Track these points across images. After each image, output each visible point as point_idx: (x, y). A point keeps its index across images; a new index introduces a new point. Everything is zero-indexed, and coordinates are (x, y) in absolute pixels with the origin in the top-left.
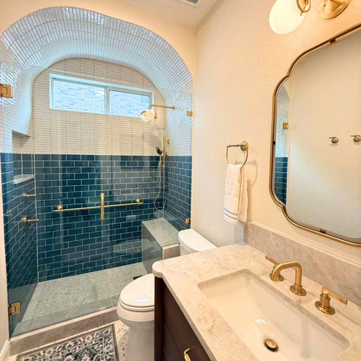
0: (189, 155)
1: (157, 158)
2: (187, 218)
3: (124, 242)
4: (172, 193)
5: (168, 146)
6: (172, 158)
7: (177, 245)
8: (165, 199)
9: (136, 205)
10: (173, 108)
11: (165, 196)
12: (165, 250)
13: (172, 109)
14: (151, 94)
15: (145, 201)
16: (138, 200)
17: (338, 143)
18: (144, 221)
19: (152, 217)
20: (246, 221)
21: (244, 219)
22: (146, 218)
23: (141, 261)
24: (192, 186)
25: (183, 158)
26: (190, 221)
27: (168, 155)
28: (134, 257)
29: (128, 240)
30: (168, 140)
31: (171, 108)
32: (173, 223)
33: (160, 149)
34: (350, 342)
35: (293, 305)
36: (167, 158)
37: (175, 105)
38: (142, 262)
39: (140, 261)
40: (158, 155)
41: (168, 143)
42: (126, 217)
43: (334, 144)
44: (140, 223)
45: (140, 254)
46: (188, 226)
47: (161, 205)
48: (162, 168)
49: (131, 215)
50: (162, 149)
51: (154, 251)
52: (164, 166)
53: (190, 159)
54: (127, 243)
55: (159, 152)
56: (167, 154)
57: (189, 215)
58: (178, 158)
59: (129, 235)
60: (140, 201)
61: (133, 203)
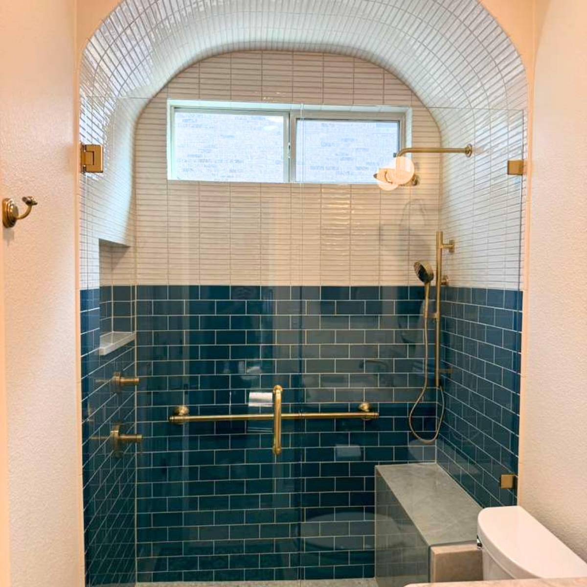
1: (418, 292)
2: (507, 473)
3: (329, 516)
4: (463, 394)
5: (450, 257)
6: (463, 292)
7: (474, 548)
8: (440, 408)
9: (359, 419)
10: (468, 151)
11: (440, 400)
12: (441, 557)
13: (463, 154)
14: (403, 114)
15: (384, 410)
16: (365, 406)
18: (381, 464)
19: (404, 457)
22: (386, 458)
23: (372, 576)
24: (522, 379)
25: (495, 295)
26: (515, 481)
27: (450, 285)
28: (354, 560)
29: (338, 511)
30: (452, 243)
31: (460, 151)
32: (466, 483)
33: (425, 267)
36: (448, 292)
37: (472, 143)
38: (374, 578)
39: (370, 574)
40: (421, 284)
41: (452, 250)
42: (335, 447)
44: (371, 470)
45: (369, 556)
46: (510, 498)
47: (430, 424)
48: (432, 321)
49: (347, 443)
50: (431, 267)
51: (408, 553)
52: (437, 315)
54: (335, 519)
55: (423, 274)
56: (447, 280)
57: (514, 465)
58: (479, 294)
59: (342, 499)
60: (371, 409)
61: (351, 412)
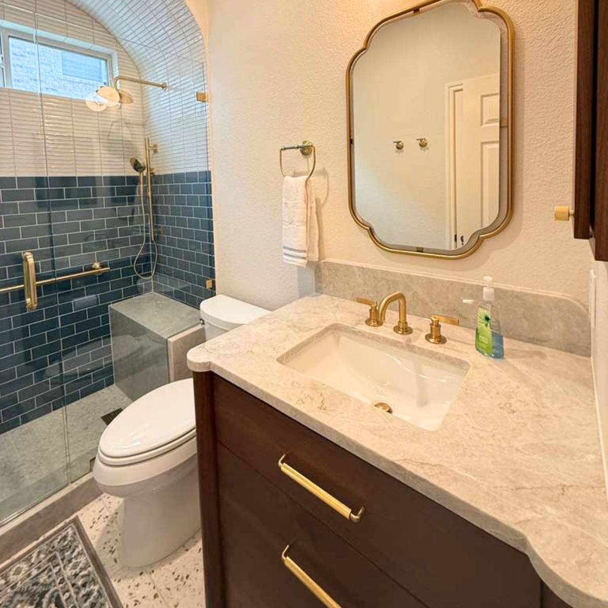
0: (205, 169)
1: (134, 181)
2: (208, 279)
3: (72, 353)
4: (171, 242)
5: (155, 155)
6: (168, 178)
7: (200, 327)
8: (154, 256)
9: (93, 275)
10: (163, 86)
11: (154, 250)
12: (175, 342)
13: (161, 88)
14: (110, 56)
15: (114, 265)
16: (97, 265)
17: (404, 149)
18: (113, 303)
19: (136, 292)
20: (317, 260)
21: (315, 257)
22: (117, 298)
23: (112, 383)
24: (214, 222)
25: (191, 177)
26: (214, 283)
27: (156, 174)
28: (96, 378)
29: (78, 347)
30: (155, 146)
31: (158, 85)
32: (179, 296)
33: (139, 160)
34: (470, 363)
35: (403, 347)
36: (155, 179)
37: (166, 82)
38: (114, 385)
39: (110, 382)
40: (135, 173)
41: (155, 151)
42: (72, 301)
43: (399, 150)
44: (105, 309)
45: (109, 370)
46: (212, 293)
47: (147, 268)
48: (146, 197)
49: (84, 296)
50: (142, 161)
51: (146, 353)
52: (149, 194)
53: (207, 176)
54: (77, 355)
55: (137, 166)
56: (154, 171)
57: (212, 274)
58: (179, 177)
59: (83, 338)
60: (102, 266)
61: (85, 271)
